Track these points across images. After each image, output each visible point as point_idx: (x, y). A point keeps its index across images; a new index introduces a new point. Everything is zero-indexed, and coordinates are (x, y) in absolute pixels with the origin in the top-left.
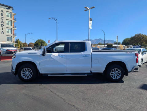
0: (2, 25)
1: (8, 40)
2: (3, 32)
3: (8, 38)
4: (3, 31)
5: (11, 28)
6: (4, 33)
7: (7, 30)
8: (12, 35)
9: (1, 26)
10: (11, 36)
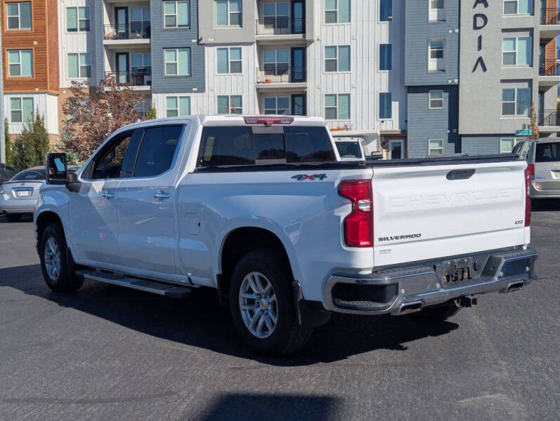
0: (480, 22)
1: (508, 110)
2: (480, 60)
3: (508, 94)
4: (481, 53)
5: (531, 30)
6: (485, 69)
7: (506, 47)
8: (533, 73)
9: (475, 28)
10: (530, 81)
